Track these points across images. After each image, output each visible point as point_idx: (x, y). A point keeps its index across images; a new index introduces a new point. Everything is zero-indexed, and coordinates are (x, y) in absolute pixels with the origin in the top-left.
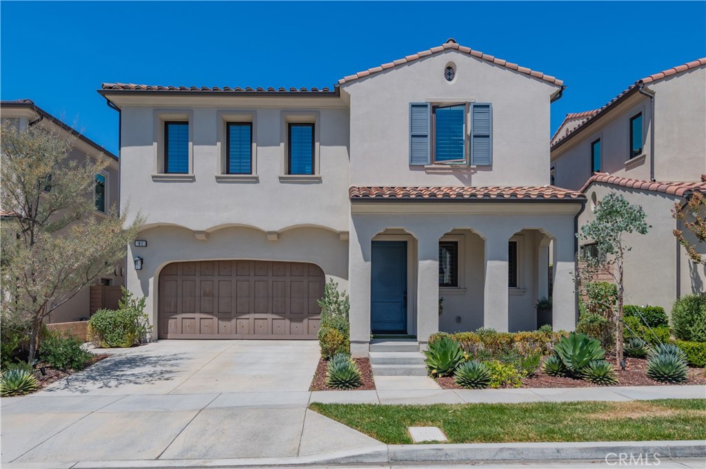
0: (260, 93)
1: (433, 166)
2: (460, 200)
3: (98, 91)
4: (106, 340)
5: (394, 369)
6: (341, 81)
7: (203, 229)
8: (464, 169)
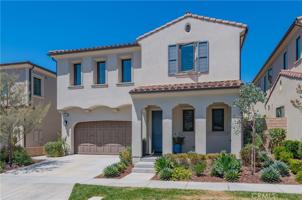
0: (107, 48)
1: (180, 74)
2: (192, 89)
3: (47, 54)
4: (50, 154)
5: (141, 170)
6: (137, 39)
7: (87, 108)
8: (194, 74)
